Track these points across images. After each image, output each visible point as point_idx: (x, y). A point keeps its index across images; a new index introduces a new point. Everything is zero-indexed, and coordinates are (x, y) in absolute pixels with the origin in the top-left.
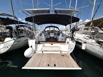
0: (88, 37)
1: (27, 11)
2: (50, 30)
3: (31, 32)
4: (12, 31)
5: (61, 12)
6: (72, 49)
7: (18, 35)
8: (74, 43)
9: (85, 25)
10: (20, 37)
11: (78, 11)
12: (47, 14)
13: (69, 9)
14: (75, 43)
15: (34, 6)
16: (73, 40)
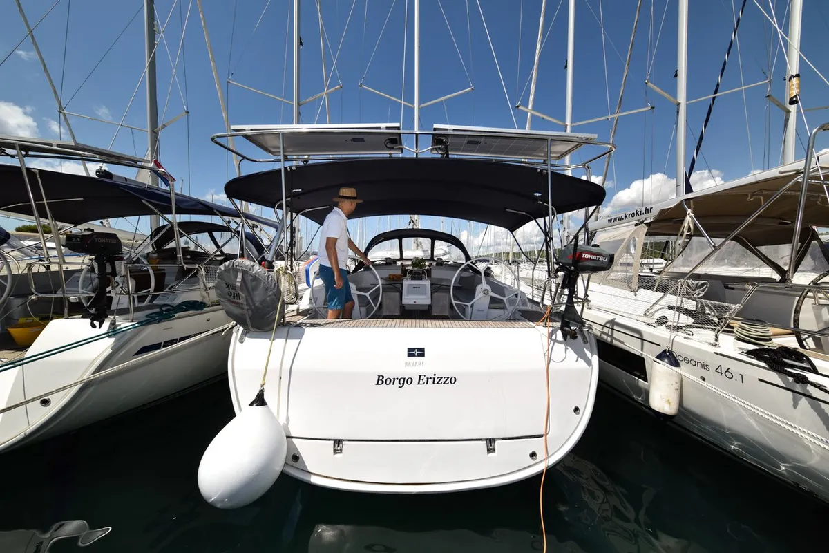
0: (680, 310)
1: (246, 137)
2: (401, 258)
3: (255, 278)
4: (109, 270)
5: (477, 143)
6: (576, 410)
7: (154, 297)
8: (589, 363)
9: (648, 224)
10: (165, 314)
11: (588, 141)
12: (384, 154)
13: (527, 130)
14: (595, 359)
15: (299, 104)
16: (579, 337)
